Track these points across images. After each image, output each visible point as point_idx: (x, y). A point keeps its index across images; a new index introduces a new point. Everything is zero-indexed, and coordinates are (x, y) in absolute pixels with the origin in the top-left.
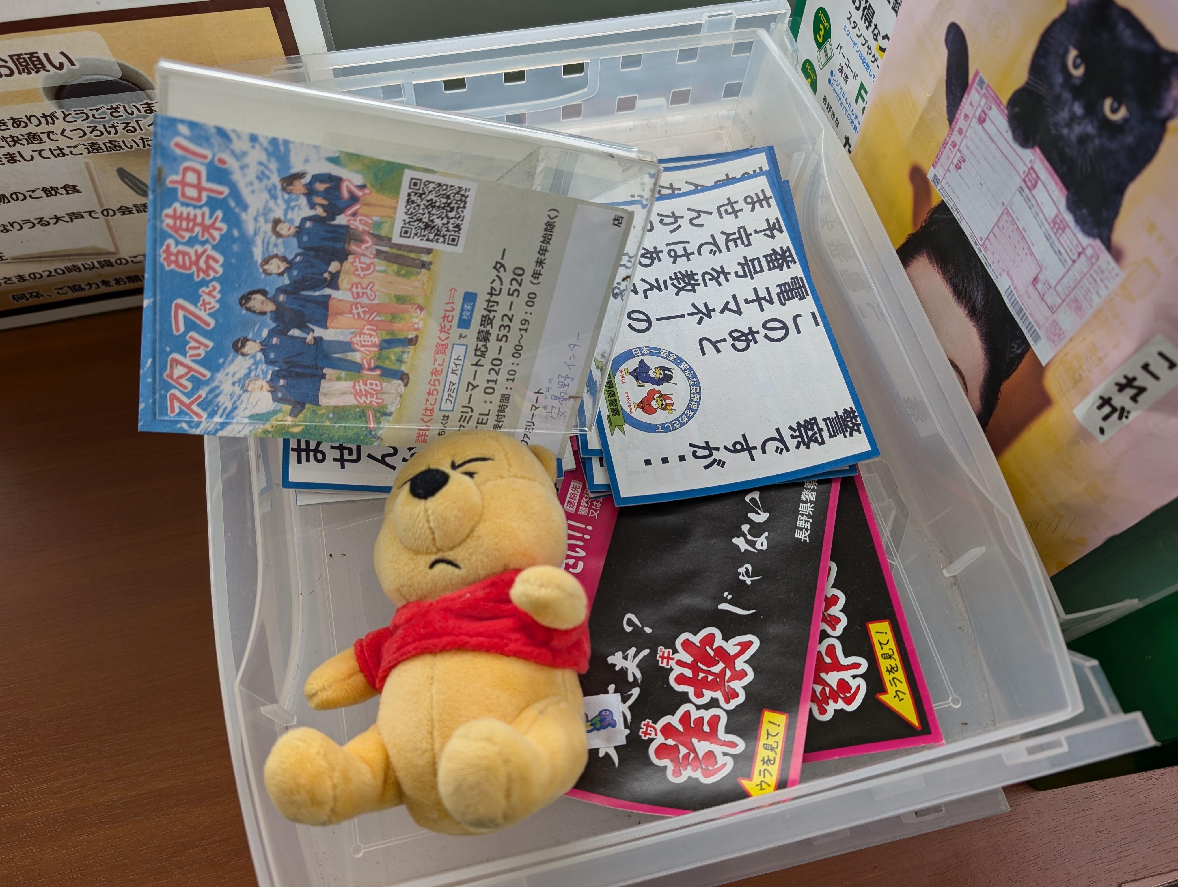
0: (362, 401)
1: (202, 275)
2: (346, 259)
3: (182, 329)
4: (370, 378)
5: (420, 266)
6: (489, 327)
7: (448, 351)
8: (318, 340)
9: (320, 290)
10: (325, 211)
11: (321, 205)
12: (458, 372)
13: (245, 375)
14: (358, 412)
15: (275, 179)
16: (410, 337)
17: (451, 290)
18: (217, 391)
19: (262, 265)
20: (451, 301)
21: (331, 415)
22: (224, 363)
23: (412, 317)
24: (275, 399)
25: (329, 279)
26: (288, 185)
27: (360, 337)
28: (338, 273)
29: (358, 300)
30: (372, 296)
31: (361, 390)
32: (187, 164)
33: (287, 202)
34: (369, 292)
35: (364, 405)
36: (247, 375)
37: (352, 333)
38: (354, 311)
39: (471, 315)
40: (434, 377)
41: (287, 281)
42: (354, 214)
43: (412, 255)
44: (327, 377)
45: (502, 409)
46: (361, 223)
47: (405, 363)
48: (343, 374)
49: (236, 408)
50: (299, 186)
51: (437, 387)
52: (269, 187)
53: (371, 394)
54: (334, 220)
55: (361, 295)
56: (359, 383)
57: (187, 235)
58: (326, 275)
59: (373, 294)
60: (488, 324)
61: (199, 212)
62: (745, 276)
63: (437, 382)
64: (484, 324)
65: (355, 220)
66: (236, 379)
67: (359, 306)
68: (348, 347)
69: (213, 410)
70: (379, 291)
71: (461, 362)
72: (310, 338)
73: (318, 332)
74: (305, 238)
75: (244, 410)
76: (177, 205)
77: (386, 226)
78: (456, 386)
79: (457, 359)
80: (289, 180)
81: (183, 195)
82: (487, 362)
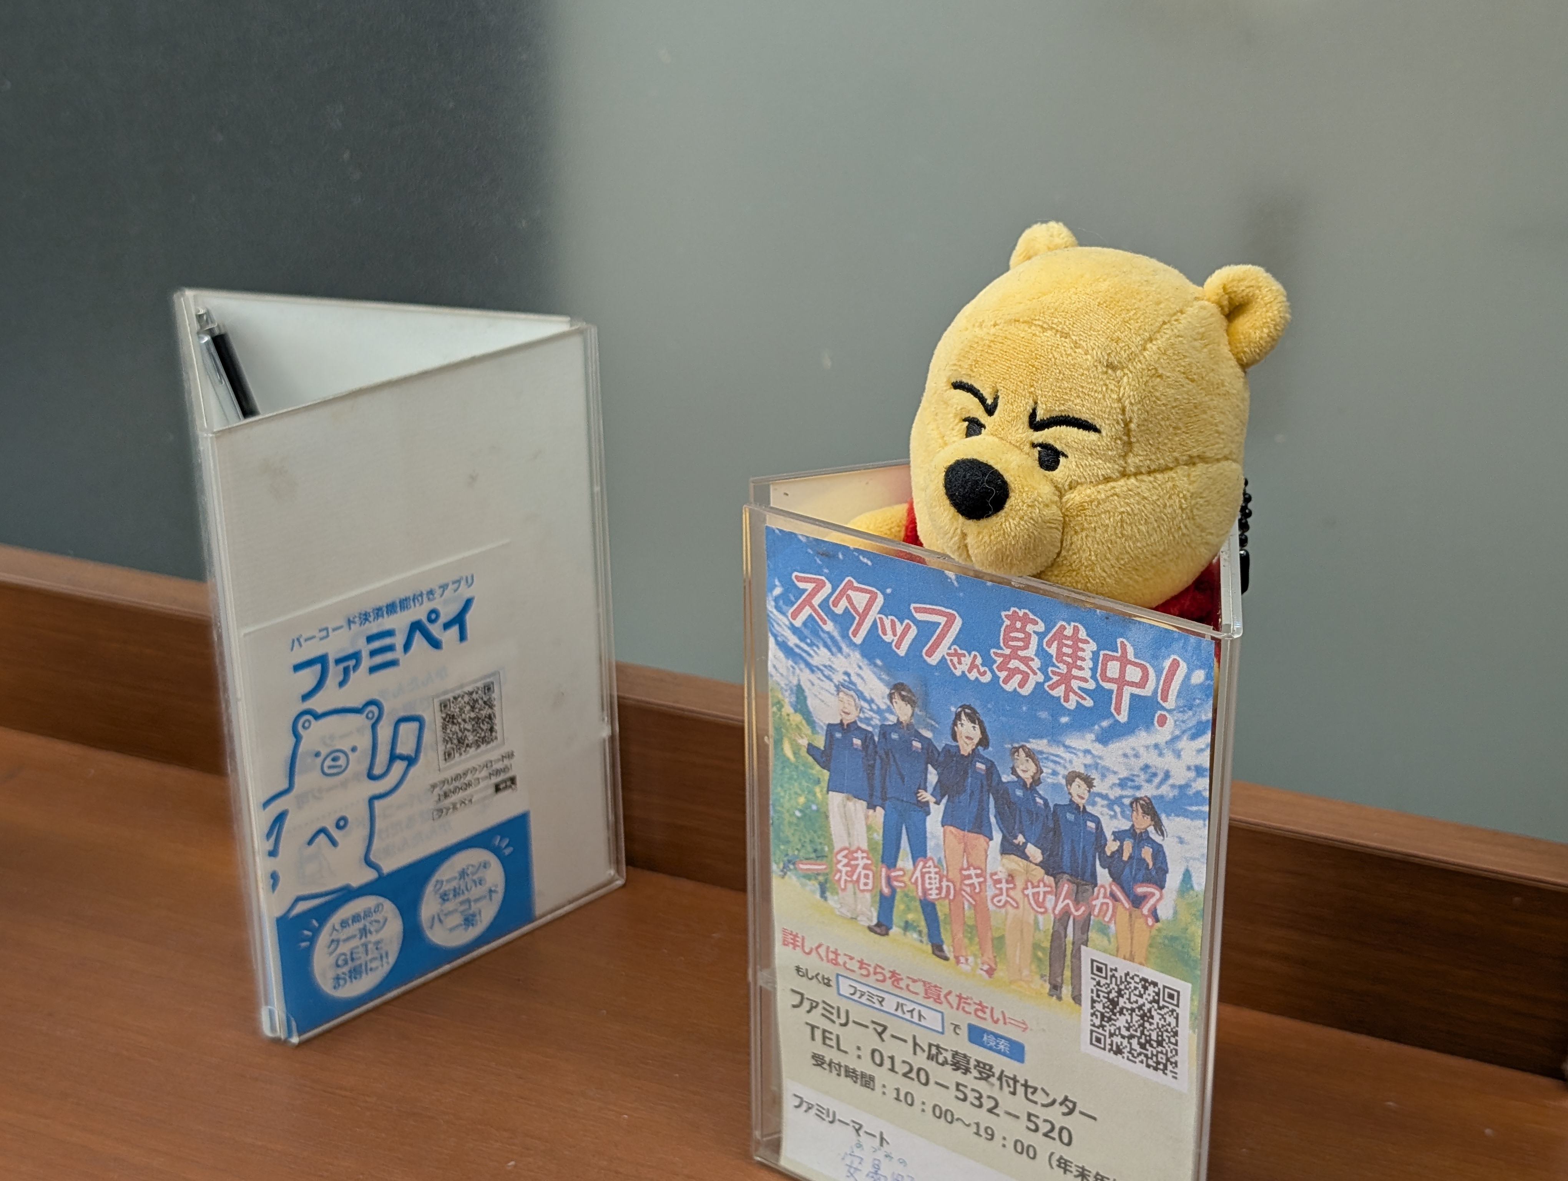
0: (839, 857)
1: (999, 660)
2: (1047, 873)
3: (919, 616)
4: (876, 877)
5: (1054, 982)
6: (975, 1073)
7: (930, 1003)
8: (925, 808)
9: (997, 823)
10: (1113, 853)
11: (1120, 850)
12: (899, 1013)
13: (862, 693)
14: (823, 849)
15: (1148, 791)
16: (945, 947)
17: (1024, 1023)
18: (834, 650)
19: (1023, 747)
20: (1008, 1021)
21: (814, 807)
22: (876, 665)
23: (975, 956)
24: (831, 728)
25: (1016, 842)
26: (1142, 806)
27: (936, 873)
28: (1026, 857)
29: (989, 882)
30: (999, 901)
31: (856, 859)
32: (1151, 671)
33: (1118, 800)
34: (1004, 898)
35: (835, 860)
36: (861, 695)
37: (940, 860)
38: (972, 872)
39: (990, 1049)
40: (888, 975)
41: (1005, 779)
42: (1113, 896)
43: (1067, 973)
44: (871, 812)
45: (850, 1073)
46: (1102, 904)
47: (905, 934)
48: (878, 837)
49: (813, 671)
50: (1143, 823)
51: (873, 977)
52: (1136, 779)
53: (853, 872)
54: (1103, 867)
55: (998, 886)
56: (868, 858)
57: (1053, 650)
58: (1021, 839)
59: (1001, 904)
60: (980, 1072)
61: (1087, 674)
63: (880, 977)
64: (978, 1066)
65: (1105, 897)
66: (854, 678)
67: (981, 879)
68: (919, 851)
69: (806, 637)
70: (1007, 913)
71: (916, 1019)
72: (926, 796)
73: (937, 812)
74: (1070, 817)
75: (810, 681)
76: (1093, 646)
77: (1103, 941)
78: (877, 1005)
79: (920, 1015)
80: (1149, 808)
81: (1107, 659)
82: (920, 1060)
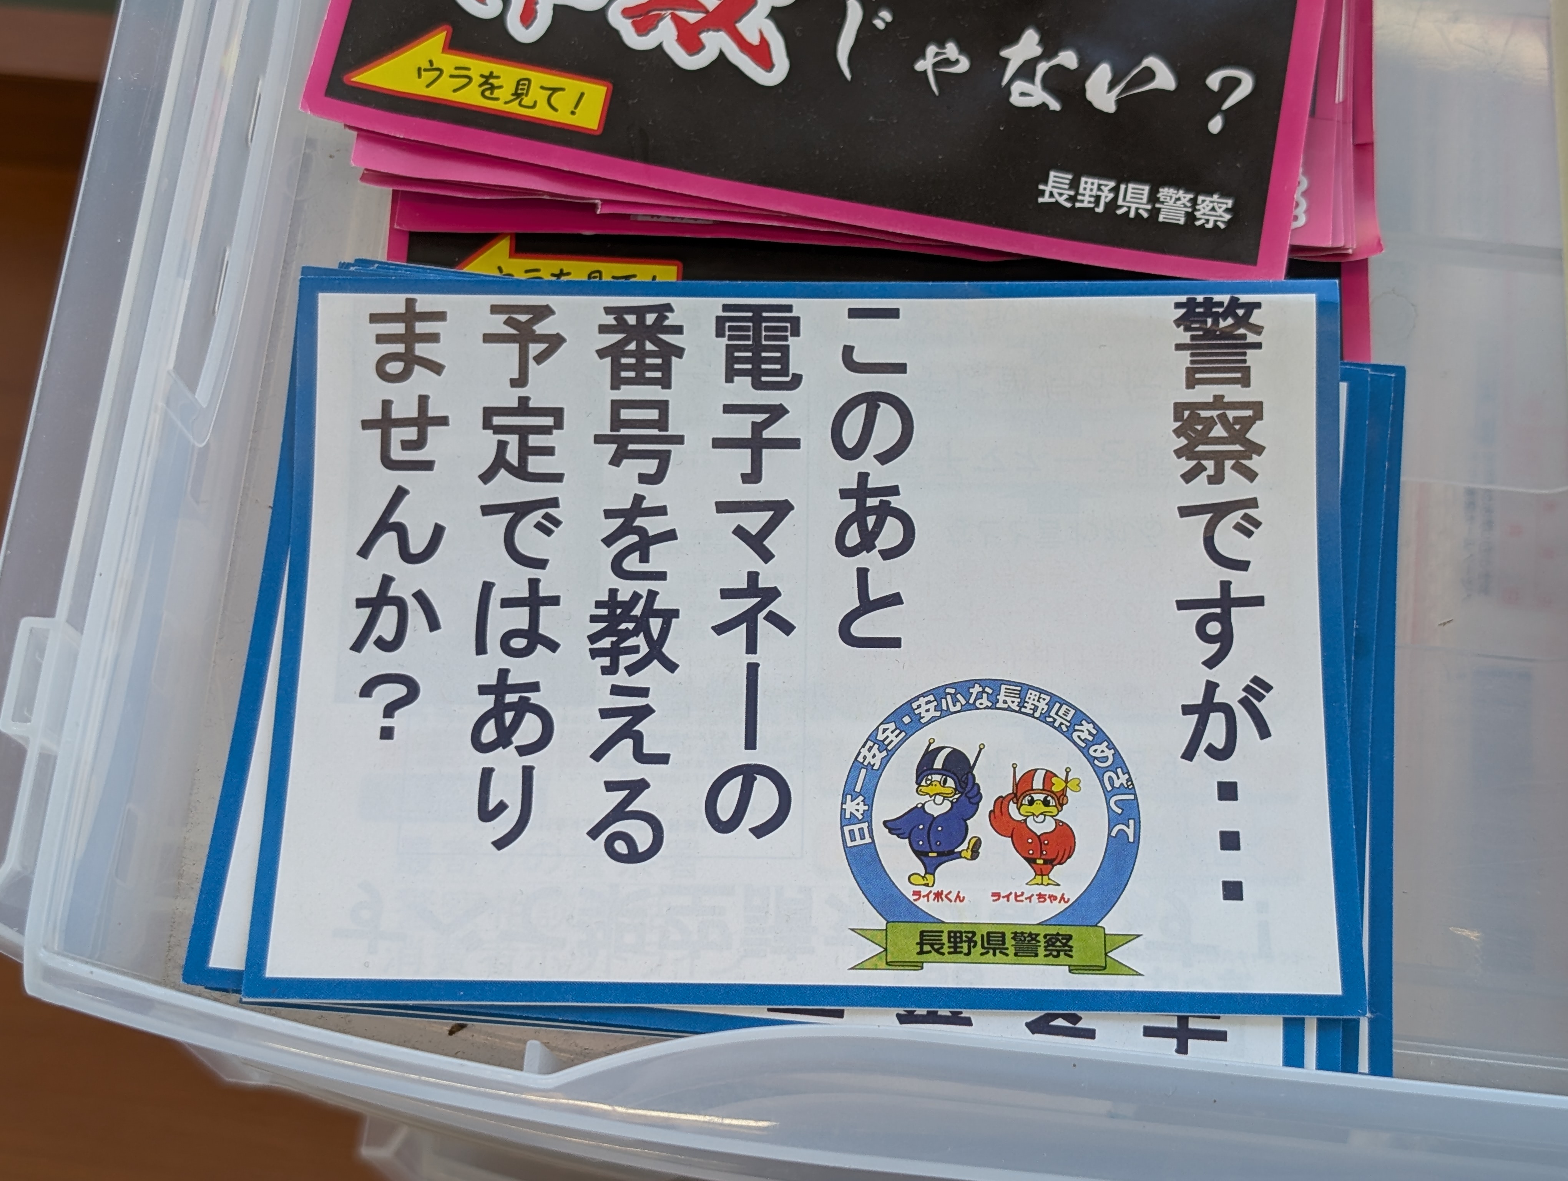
62: (664, 458)
